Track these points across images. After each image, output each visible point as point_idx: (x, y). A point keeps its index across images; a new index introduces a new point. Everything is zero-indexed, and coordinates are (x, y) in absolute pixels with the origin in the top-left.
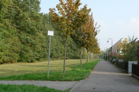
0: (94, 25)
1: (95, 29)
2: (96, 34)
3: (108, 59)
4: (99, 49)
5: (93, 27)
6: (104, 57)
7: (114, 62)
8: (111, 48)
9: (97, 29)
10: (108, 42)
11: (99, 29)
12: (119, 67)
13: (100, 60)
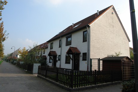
0: (3, 32)
1: (3, 35)
2: (4, 40)
3: (9, 61)
4: (3, 54)
5: (2, 33)
6: (6, 59)
7: (15, 63)
8: (12, 53)
9: (6, 36)
10: (12, 48)
11: (8, 36)
12: (20, 68)
13: (3, 62)
